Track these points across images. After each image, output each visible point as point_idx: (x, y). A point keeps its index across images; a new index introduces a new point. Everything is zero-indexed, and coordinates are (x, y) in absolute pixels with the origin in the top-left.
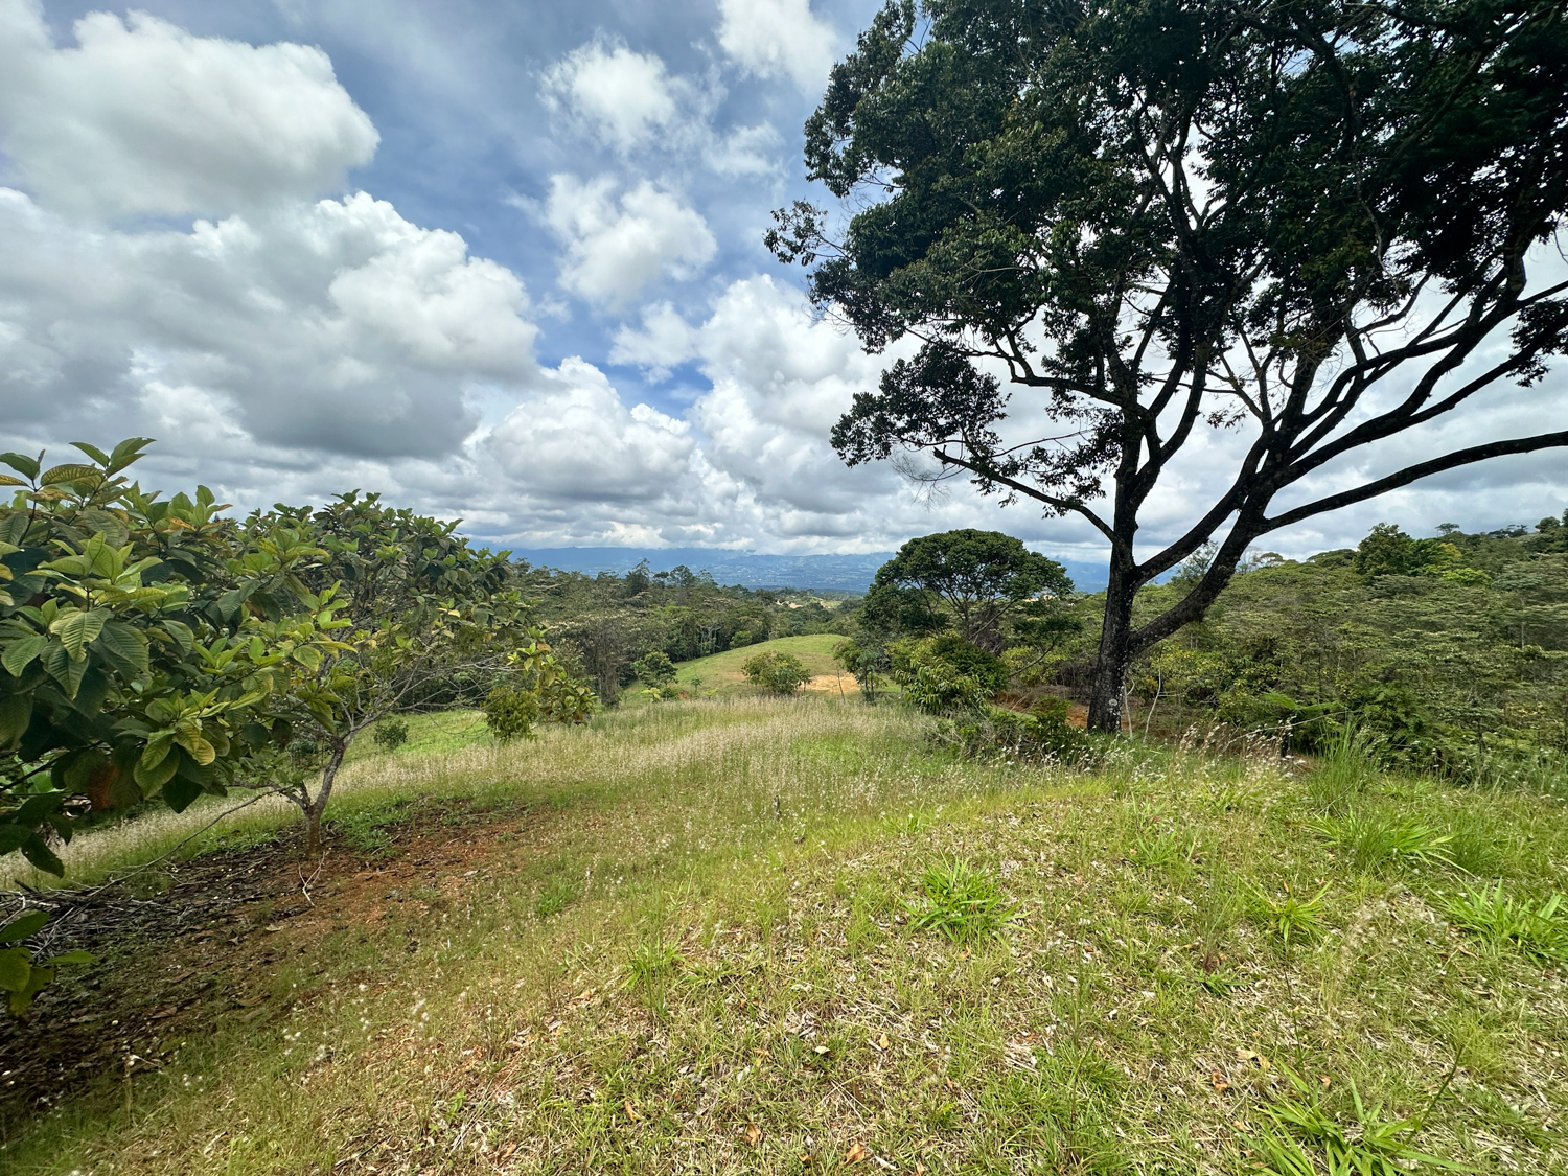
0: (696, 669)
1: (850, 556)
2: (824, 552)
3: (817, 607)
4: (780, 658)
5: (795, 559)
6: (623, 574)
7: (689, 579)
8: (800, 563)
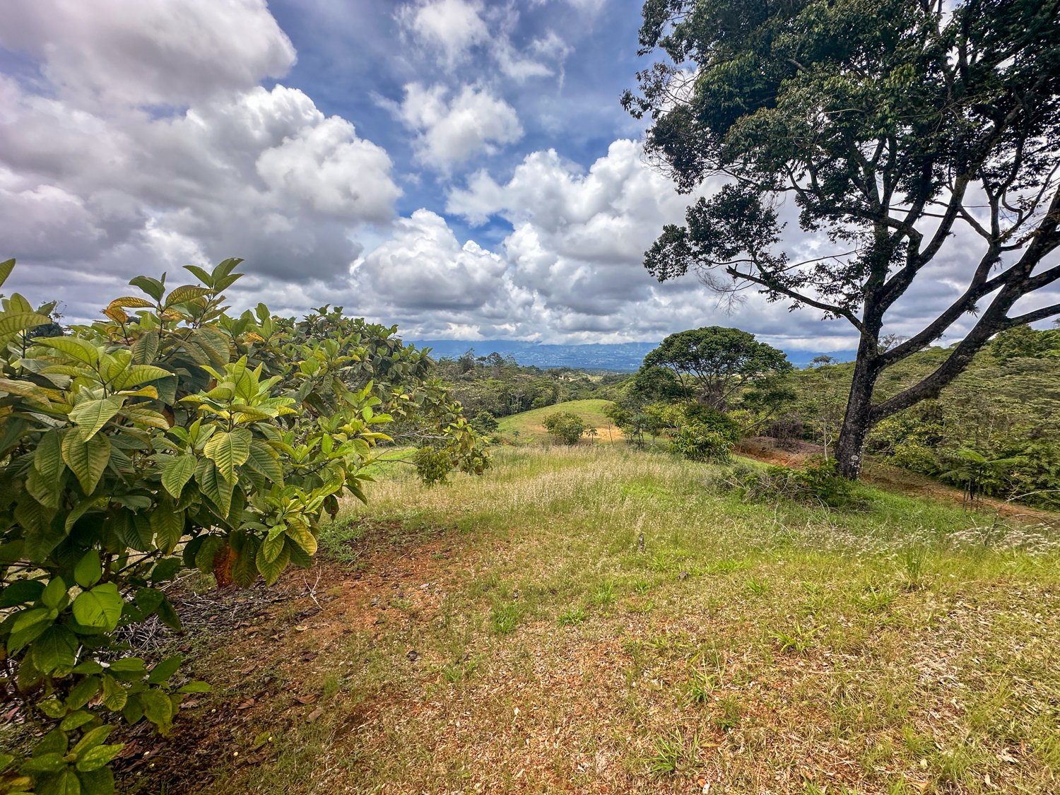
0: (509, 423)
1: (609, 346)
2: (591, 342)
3: (586, 380)
4: (568, 416)
5: (571, 347)
6: (456, 358)
7: (499, 362)
8: (574, 350)
